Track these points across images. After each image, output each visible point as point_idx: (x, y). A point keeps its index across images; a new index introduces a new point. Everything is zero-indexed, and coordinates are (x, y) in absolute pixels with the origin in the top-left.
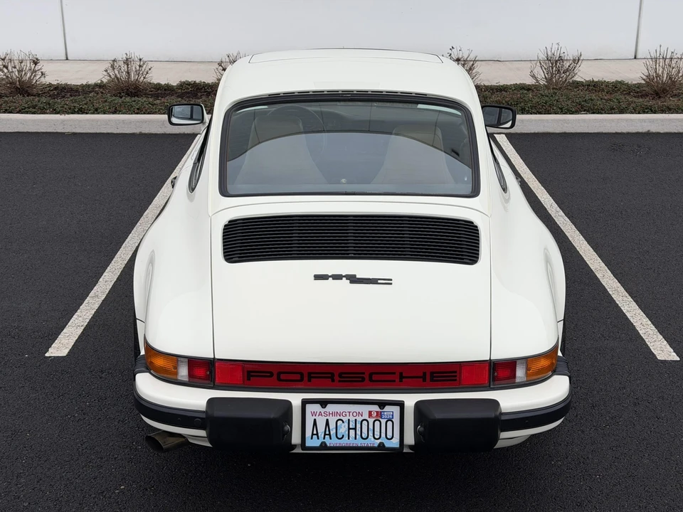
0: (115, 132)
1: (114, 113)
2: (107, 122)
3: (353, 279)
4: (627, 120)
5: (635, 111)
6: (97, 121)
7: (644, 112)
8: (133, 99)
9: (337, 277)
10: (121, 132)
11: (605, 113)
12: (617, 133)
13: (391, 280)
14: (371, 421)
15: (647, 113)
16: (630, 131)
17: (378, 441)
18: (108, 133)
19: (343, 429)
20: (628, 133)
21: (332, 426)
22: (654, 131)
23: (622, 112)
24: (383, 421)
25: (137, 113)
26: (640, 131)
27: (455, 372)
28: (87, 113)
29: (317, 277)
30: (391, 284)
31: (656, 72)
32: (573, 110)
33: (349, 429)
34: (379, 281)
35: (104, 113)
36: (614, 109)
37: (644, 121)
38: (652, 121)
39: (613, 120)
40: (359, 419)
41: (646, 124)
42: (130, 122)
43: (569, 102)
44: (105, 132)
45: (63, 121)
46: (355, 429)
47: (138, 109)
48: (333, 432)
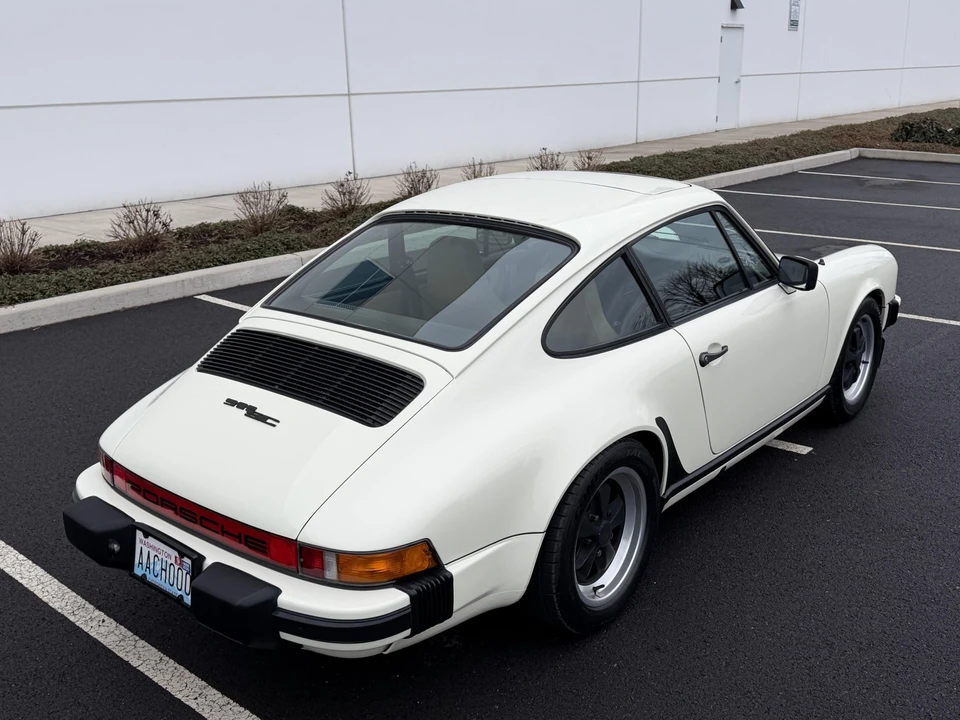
3: (251, 412)
9: (241, 406)
13: (278, 421)
14: (177, 567)
17: (180, 593)
19: (158, 568)
21: (152, 561)
24: (185, 572)
27: (265, 543)
29: (231, 402)
30: (274, 426)
33: (162, 569)
34: (269, 421)
40: (169, 562)
46: (165, 571)
48: (152, 567)
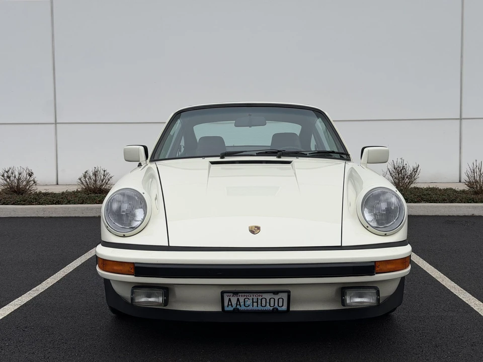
0: (81, 216)
1: (82, 203)
2: (75, 210)
4: (456, 207)
5: (461, 202)
6: (68, 208)
7: (468, 203)
8: (96, 195)
10: (85, 216)
11: (439, 203)
12: (449, 216)
15: (471, 203)
16: (460, 215)
18: (76, 217)
20: (458, 216)
22: (477, 215)
23: (452, 202)
25: (98, 204)
26: (467, 215)
28: (62, 204)
31: (475, 179)
32: (416, 200)
35: (75, 204)
36: (446, 200)
37: (469, 207)
38: (475, 207)
39: (446, 207)
41: (470, 210)
42: (92, 209)
43: (412, 195)
44: (73, 216)
45: (44, 208)
47: (99, 201)
